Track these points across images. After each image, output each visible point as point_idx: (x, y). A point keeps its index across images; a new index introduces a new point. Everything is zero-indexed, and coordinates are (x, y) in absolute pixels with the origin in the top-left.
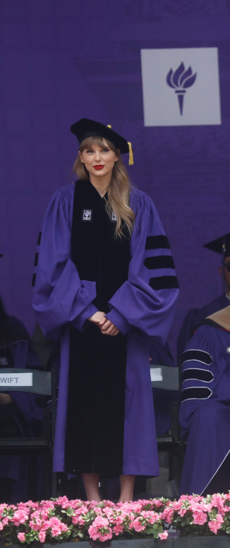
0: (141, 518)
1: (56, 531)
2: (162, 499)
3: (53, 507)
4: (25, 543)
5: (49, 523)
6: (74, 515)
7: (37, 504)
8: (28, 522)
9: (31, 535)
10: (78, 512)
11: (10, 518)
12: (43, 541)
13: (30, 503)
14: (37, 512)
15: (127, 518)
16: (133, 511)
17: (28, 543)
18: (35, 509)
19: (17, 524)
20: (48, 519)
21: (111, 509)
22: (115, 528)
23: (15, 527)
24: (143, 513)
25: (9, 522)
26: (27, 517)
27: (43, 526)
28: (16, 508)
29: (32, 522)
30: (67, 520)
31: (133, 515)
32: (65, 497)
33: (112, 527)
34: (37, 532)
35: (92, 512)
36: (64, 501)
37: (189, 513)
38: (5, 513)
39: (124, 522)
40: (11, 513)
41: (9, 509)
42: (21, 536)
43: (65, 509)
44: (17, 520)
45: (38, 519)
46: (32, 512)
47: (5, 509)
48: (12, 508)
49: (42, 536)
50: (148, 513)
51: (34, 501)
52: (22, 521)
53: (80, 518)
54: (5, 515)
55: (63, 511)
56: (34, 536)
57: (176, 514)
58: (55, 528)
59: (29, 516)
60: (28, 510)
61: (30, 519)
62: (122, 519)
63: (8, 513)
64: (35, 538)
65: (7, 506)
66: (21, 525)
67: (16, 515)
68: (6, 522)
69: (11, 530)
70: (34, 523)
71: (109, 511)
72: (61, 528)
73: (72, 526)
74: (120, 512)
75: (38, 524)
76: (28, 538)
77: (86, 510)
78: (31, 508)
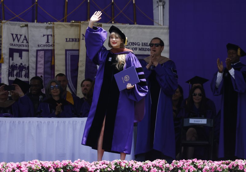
0: (221, 167)
1: (191, 170)
2: (229, 161)
3: (191, 162)
5: (189, 167)
6: (198, 165)
7: (186, 161)
8: (182, 167)
10: (200, 164)
11: (176, 165)
13: (184, 160)
14: (186, 163)
15: (216, 166)
16: (218, 164)
19: (179, 167)
20: (189, 166)
21: (211, 163)
22: (212, 170)
23: (178, 169)
24: (221, 165)
25: (176, 166)
26: (182, 165)
27: (187, 168)
28: (179, 162)
29: (184, 167)
30: (195, 166)
31: (218, 165)
32: (196, 159)
33: (211, 170)
35: (204, 164)
36: (195, 160)
37: (238, 166)
39: (215, 168)
40: (177, 163)
41: (176, 162)
43: (196, 163)
44: (178, 166)
45: (185, 166)
46: (184, 163)
47: (175, 162)
48: (177, 162)
50: (223, 165)
51: (185, 160)
52: (180, 166)
53: (200, 166)
55: (195, 163)
57: (233, 166)
58: (191, 169)
59: (183, 165)
60: (183, 162)
61: (183, 166)
62: (214, 166)
66: (180, 168)
67: (178, 164)
68: (175, 166)
71: (210, 164)
72: (193, 169)
73: (197, 169)
74: (214, 165)
75: (185, 167)
77: (202, 163)
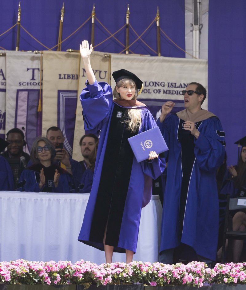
3: (242, 266)
4: (228, 283)
5: (239, 274)
7: (235, 265)
8: (229, 273)
9: (230, 279)
11: (221, 270)
12: (236, 282)
13: (232, 264)
14: (235, 268)
17: (229, 283)
18: (233, 267)
19: (224, 274)
20: (239, 272)
23: (223, 275)
25: (220, 272)
26: (229, 271)
27: (237, 275)
28: (224, 265)
29: (231, 273)
34: (233, 278)
38: (218, 268)
40: (221, 268)
41: (220, 266)
42: (226, 280)
44: (224, 272)
45: (234, 272)
46: (232, 268)
47: (218, 266)
48: (222, 266)
49: (235, 280)
52: (227, 272)
54: (219, 269)
56: (232, 280)
58: (242, 277)
59: (231, 270)
60: (230, 267)
61: (231, 272)
63: (220, 268)
64: (232, 281)
65: (220, 265)
66: (226, 274)
67: (224, 269)
68: (218, 272)
69: (221, 276)
70: (232, 274)
75: (234, 274)
76: (229, 280)
78: (232, 266)
